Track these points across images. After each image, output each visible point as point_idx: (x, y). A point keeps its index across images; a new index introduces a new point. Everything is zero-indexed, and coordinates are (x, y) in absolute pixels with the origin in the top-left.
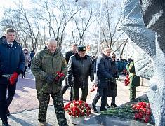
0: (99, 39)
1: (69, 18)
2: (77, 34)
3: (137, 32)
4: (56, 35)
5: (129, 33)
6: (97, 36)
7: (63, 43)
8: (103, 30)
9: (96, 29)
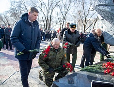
0: (76, 19)
1: (55, 5)
2: (61, 16)
3: (106, 10)
4: (47, 18)
5: (100, 12)
6: (75, 17)
7: (52, 23)
8: (79, 12)
9: (74, 12)
